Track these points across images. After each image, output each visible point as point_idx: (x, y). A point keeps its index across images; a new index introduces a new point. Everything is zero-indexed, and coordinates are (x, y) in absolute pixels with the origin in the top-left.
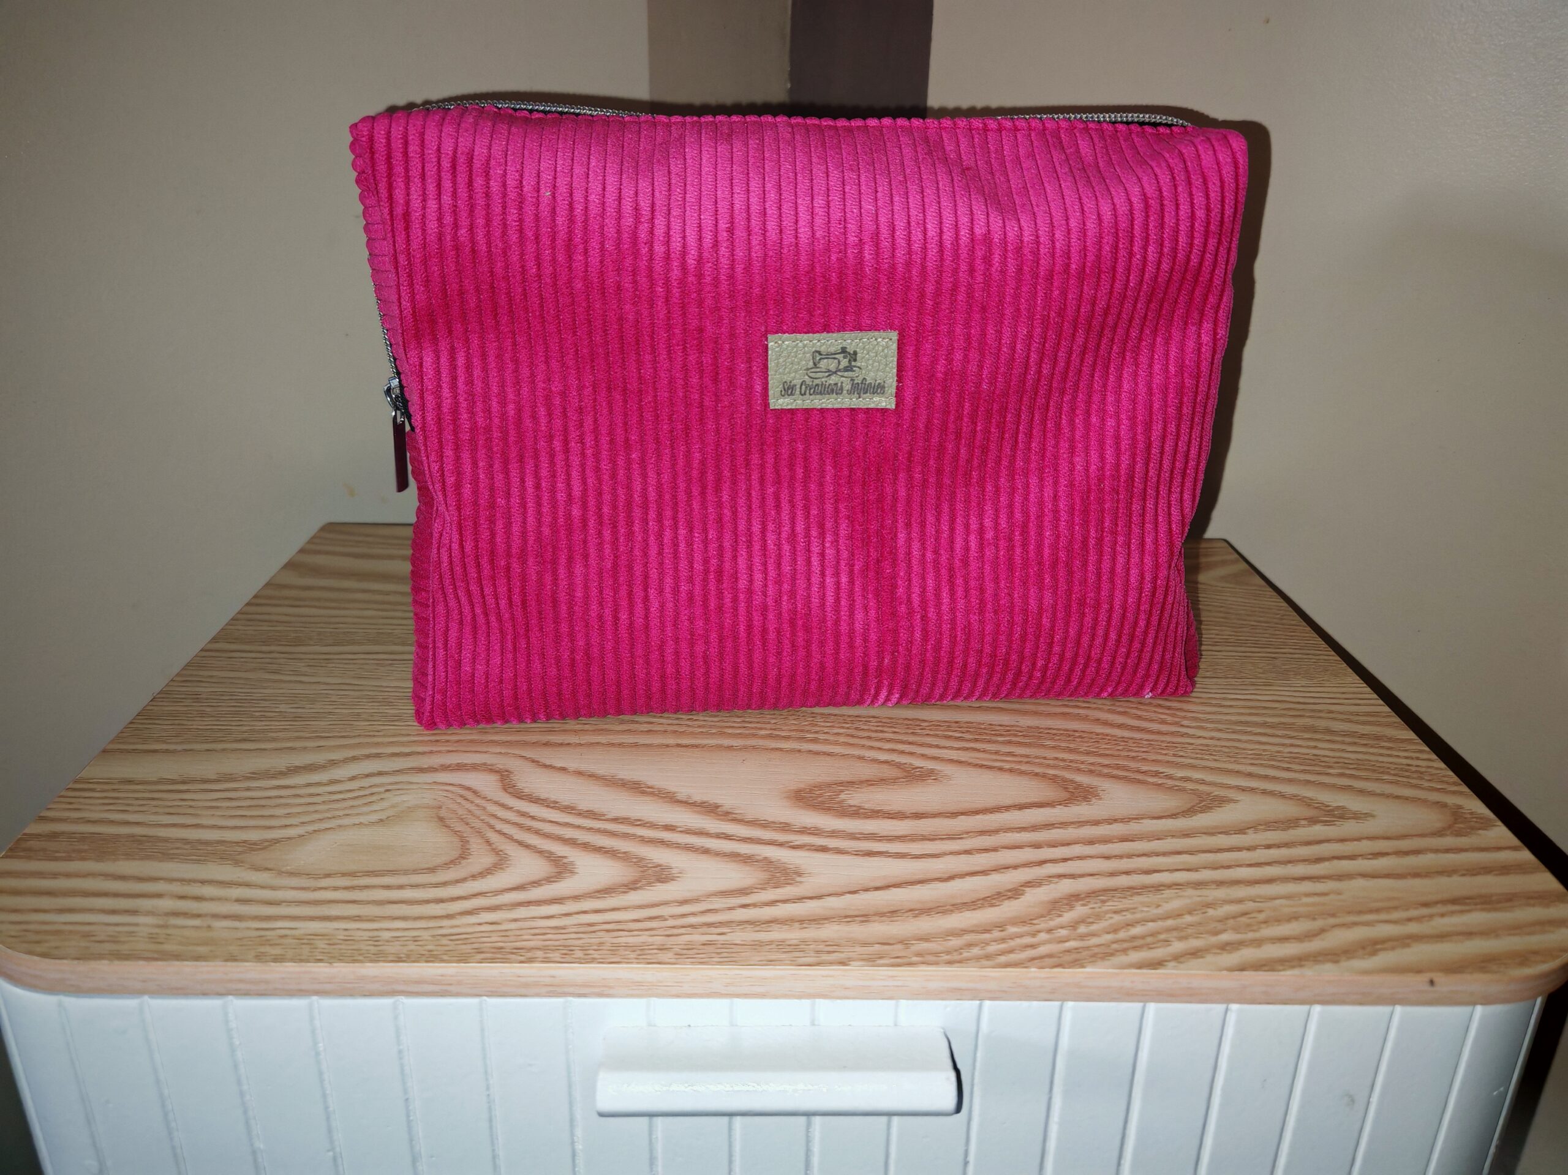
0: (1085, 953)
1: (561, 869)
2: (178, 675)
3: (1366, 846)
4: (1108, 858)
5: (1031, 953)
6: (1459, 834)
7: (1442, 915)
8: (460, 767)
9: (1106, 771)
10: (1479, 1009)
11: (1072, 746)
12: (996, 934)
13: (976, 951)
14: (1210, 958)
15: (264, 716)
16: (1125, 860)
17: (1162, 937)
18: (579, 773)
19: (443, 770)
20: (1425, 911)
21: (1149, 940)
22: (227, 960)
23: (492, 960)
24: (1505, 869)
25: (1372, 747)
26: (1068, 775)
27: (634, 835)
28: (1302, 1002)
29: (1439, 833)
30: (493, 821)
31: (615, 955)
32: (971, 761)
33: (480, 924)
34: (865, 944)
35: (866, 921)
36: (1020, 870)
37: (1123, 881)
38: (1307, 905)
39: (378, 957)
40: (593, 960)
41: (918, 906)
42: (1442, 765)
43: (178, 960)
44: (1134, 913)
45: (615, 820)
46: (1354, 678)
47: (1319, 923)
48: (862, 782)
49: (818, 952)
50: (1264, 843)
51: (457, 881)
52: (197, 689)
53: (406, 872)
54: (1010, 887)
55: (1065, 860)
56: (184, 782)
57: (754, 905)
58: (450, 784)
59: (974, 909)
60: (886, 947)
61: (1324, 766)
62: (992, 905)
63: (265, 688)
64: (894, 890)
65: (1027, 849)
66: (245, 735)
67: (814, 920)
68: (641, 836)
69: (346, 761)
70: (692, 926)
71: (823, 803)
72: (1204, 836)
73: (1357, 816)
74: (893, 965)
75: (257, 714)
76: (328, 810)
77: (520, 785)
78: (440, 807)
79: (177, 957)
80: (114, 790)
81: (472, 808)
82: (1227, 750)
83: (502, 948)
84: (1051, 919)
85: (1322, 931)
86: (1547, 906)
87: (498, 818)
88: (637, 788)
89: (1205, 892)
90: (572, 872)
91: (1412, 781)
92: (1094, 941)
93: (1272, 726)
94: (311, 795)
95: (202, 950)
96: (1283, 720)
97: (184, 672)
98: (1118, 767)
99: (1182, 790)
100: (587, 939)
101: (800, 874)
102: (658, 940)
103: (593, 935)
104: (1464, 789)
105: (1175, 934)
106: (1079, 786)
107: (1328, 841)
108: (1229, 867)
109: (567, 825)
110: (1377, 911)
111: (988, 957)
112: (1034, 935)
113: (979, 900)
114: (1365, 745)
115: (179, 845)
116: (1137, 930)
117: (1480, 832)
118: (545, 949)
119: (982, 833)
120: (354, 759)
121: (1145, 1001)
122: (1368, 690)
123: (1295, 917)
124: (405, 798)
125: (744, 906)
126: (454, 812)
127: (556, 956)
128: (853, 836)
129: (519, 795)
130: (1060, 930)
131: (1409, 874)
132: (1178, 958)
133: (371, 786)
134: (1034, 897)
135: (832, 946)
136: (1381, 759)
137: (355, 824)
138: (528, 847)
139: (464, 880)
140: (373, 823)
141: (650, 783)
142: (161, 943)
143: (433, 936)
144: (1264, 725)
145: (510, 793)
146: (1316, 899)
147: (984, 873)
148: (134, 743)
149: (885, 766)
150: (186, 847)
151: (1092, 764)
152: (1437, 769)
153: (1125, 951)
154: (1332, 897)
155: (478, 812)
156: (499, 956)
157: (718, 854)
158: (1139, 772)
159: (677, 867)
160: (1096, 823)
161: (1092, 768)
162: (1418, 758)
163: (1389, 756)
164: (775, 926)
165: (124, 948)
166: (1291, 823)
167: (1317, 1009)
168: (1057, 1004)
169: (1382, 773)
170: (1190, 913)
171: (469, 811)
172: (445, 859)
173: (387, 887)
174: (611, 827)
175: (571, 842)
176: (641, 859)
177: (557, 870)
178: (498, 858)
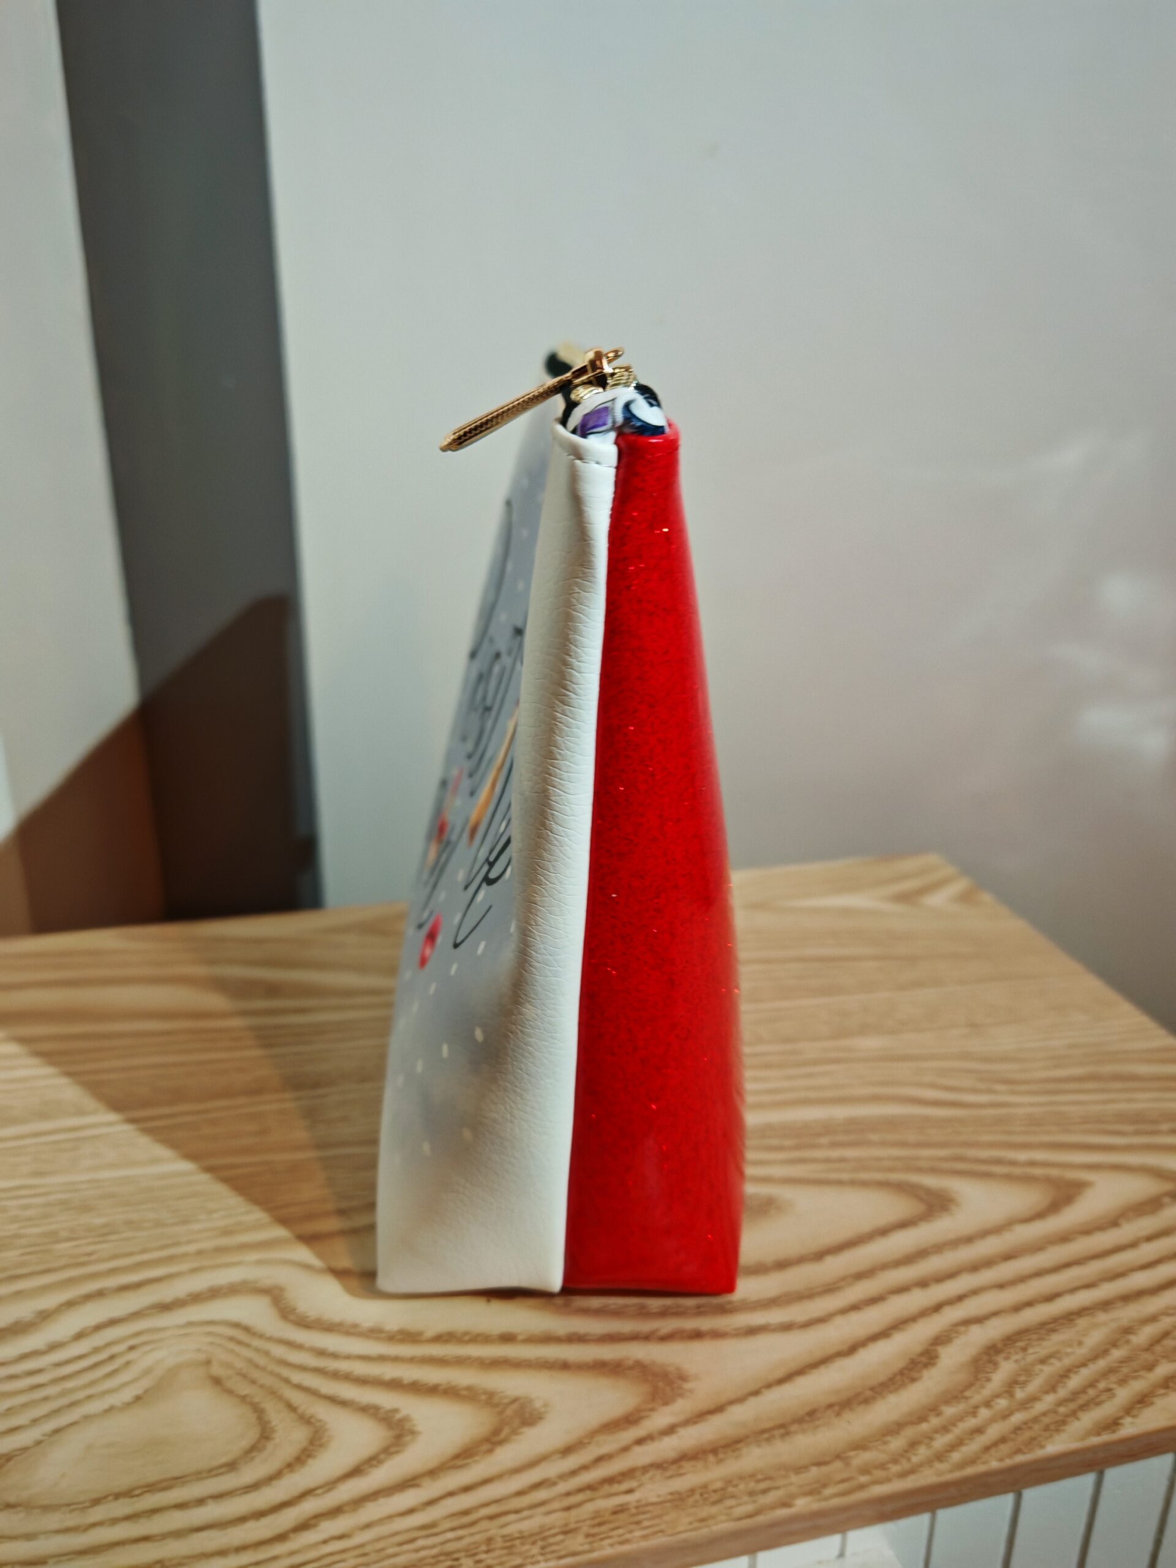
0: (1036, 1427)
1: (399, 1429)
4: (1001, 1286)
8: (214, 1293)
9: (948, 1166)
11: (900, 1138)
12: (935, 1421)
13: (923, 1452)
16: (1021, 1286)
17: (1102, 1385)
19: (194, 1301)
21: (1091, 1392)
26: (911, 1178)
27: (468, 1358)
30: (285, 1372)
32: (804, 1177)
33: (325, 1542)
34: (799, 1469)
35: (787, 1434)
36: (920, 1323)
37: (1030, 1316)
41: (833, 1399)
44: (1060, 1359)
45: (439, 1339)
49: (751, 1494)
51: (271, 1478)
53: (200, 1475)
54: (919, 1349)
55: (960, 1298)
57: (649, 1439)
58: (209, 1323)
59: (897, 1390)
60: (824, 1469)
61: (1154, 1123)
62: (913, 1380)
64: (800, 1379)
65: (916, 1291)
67: (728, 1445)
68: (477, 1358)
69: (60, 1310)
70: (590, 1487)
76: (62, 1394)
77: (301, 1307)
78: (208, 1362)
81: (252, 1355)
84: (983, 1387)
87: (289, 1365)
89: (1116, 1314)
90: (413, 1433)
92: (1039, 1407)
94: (33, 1372)
98: (958, 1158)
99: (1034, 1179)
100: (469, 1537)
101: (683, 1378)
102: (557, 1519)
103: (473, 1530)
106: (929, 1192)
108: (1123, 1275)
109: (382, 1359)
111: (940, 1457)
112: (974, 1412)
113: (895, 1375)
116: (1075, 1382)
119: (859, 1276)
120: (70, 1304)
121: (1102, 1469)
124: (158, 1355)
125: (640, 1442)
126: (230, 1365)
129: (304, 1323)
130: (997, 1401)
132: (1129, 1411)
133: (109, 1345)
134: (951, 1358)
135: (763, 1478)
137: (106, 1412)
138: (343, 1403)
139: (278, 1474)
140: (128, 1405)
145: (292, 1323)
147: (884, 1334)
151: (931, 1159)
153: (1076, 1415)
155: (262, 1361)
157: (579, 1367)
158: (982, 1161)
159: (538, 1398)
160: (969, 1240)
161: (934, 1165)
164: (687, 1466)
168: (1016, 1494)
170: (1114, 1344)
171: (250, 1361)
172: (245, 1443)
173: (181, 1506)
174: (437, 1350)
175: (395, 1385)
176: (490, 1394)
177: (393, 1434)
178: (311, 1430)
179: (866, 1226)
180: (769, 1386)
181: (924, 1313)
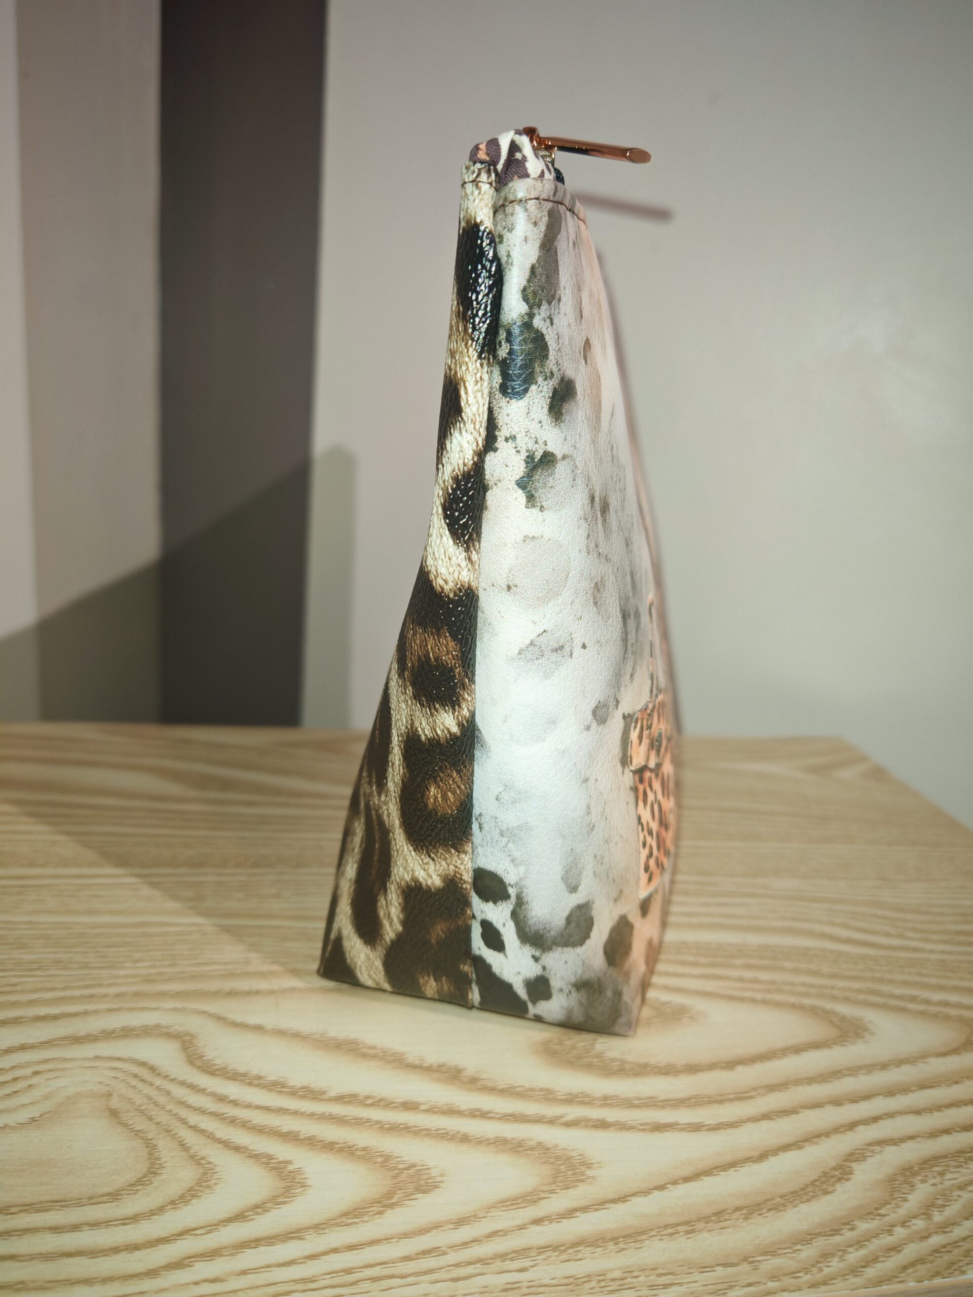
0: (956, 1252)
1: (289, 1181)
4: (918, 1112)
5: (898, 1259)
8: (127, 1033)
11: (812, 968)
12: (849, 1234)
13: (836, 1264)
16: (935, 1114)
18: (281, 1033)
19: (105, 1038)
26: (828, 1005)
27: (369, 1120)
30: (183, 1113)
32: (717, 991)
33: (196, 1283)
34: (704, 1268)
35: (692, 1231)
36: (833, 1138)
37: (947, 1143)
41: (741, 1202)
49: (652, 1286)
51: (152, 1213)
53: (79, 1202)
54: (834, 1164)
55: (875, 1119)
57: (547, 1219)
58: (119, 1059)
59: (808, 1201)
60: (730, 1270)
62: (826, 1193)
64: (707, 1180)
65: (829, 1108)
67: (631, 1236)
68: (378, 1122)
70: (479, 1261)
71: (579, 1058)
77: (210, 1055)
78: (109, 1095)
81: (153, 1093)
84: (898, 1206)
87: (189, 1106)
88: (354, 1050)
90: (304, 1186)
92: (957, 1232)
98: (870, 992)
99: (948, 1018)
101: (589, 1166)
106: (843, 1019)
109: (281, 1111)
111: (853, 1271)
112: (889, 1231)
113: (807, 1186)
119: (772, 1088)
125: (537, 1221)
126: (130, 1101)
128: (629, 1103)
129: (209, 1070)
133: (13, 1068)
134: (865, 1175)
138: (237, 1149)
139: (161, 1210)
140: (22, 1126)
141: (370, 1042)
145: (199, 1068)
147: (796, 1144)
151: (843, 989)
155: (162, 1100)
157: (481, 1142)
158: (893, 996)
159: (435, 1167)
160: (884, 1066)
161: (846, 994)
164: (586, 1251)
171: (150, 1099)
172: (129, 1176)
173: (55, 1229)
174: (336, 1109)
175: (291, 1137)
176: (387, 1158)
177: (283, 1184)
178: (201, 1170)
179: (780, 1044)
180: (675, 1183)
181: (838, 1129)
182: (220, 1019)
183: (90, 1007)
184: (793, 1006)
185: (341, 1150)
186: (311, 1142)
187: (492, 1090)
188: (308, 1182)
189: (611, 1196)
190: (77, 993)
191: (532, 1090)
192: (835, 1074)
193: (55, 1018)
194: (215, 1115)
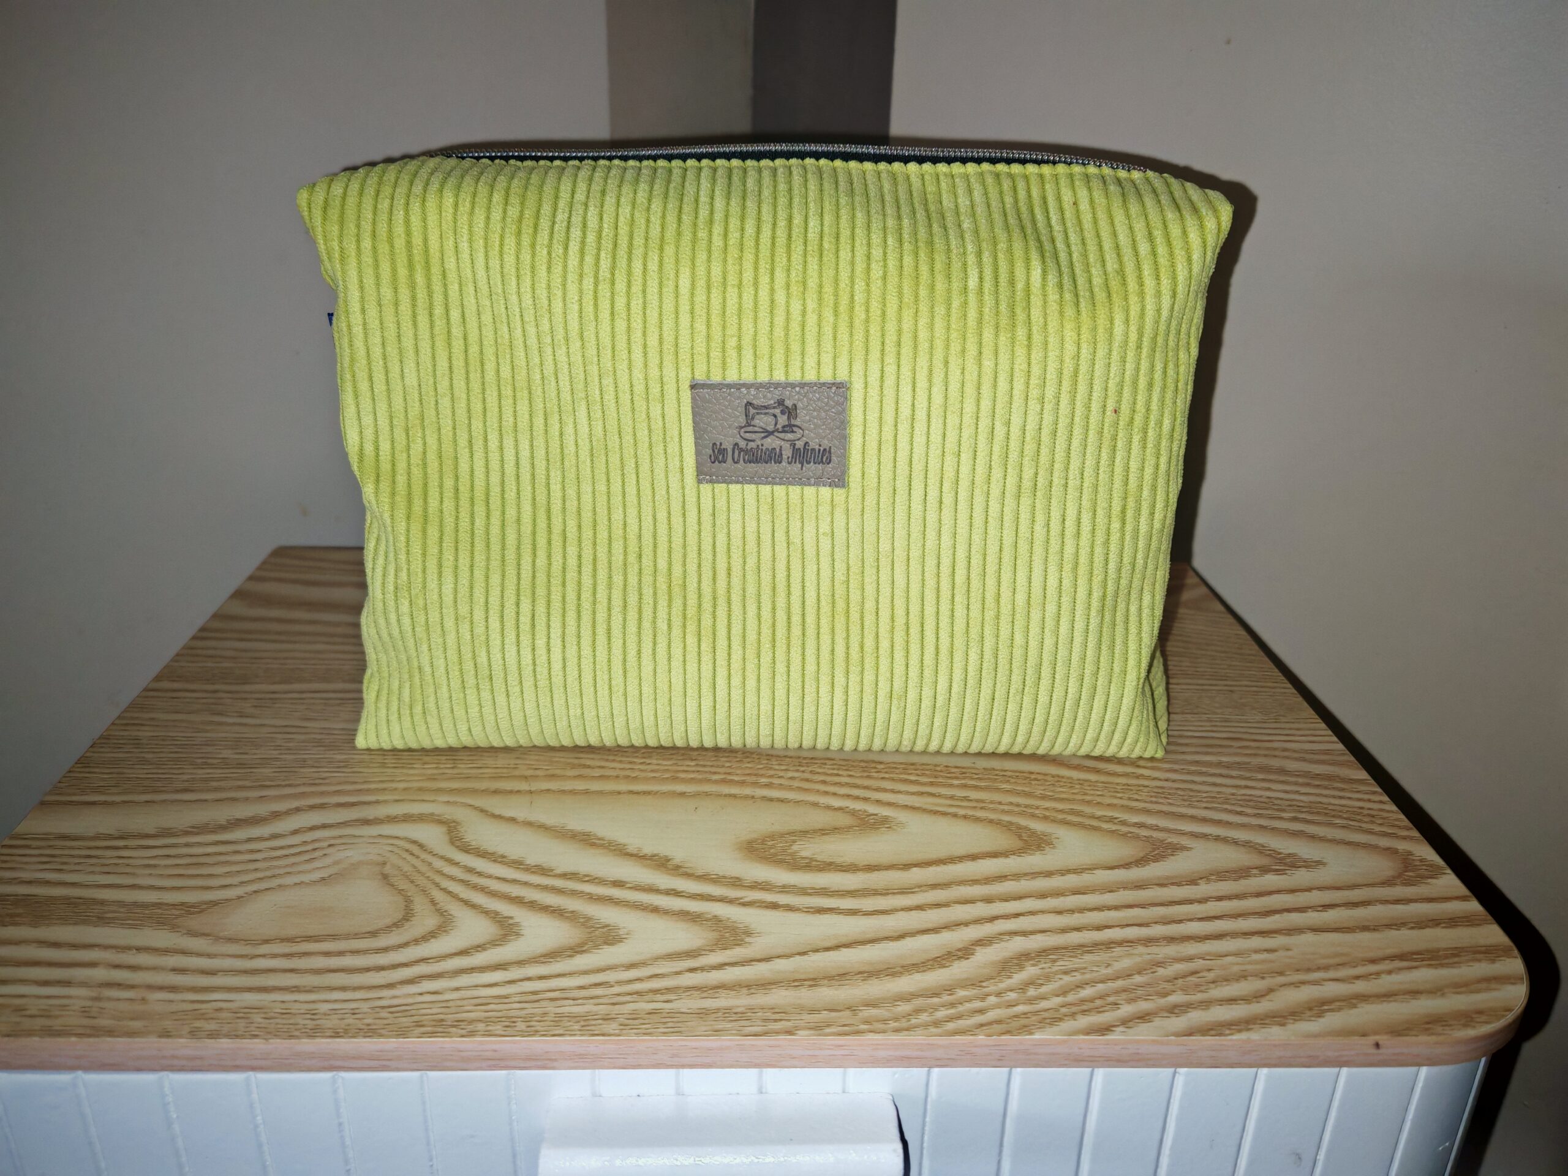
0: (1034, 1018)
1: (508, 930)
2: (119, 717)
3: (1316, 897)
4: (1059, 912)
5: (979, 1019)
6: (1408, 883)
7: (1390, 972)
8: (407, 818)
9: (1060, 816)
10: (1424, 1071)
11: (1026, 789)
12: (946, 998)
13: (924, 1017)
14: (1157, 1022)
15: (206, 763)
16: (1077, 915)
17: (1111, 999)
18: (529, 824)
19: (389, 821)
20: (1373, 968)
21: (1098, 1002)
22: (160, 1037)
23: (432, 1034)
24: (1453, 922)
25: (1326, 788)
26: (1023, 822)
27: (582, 892)
28: (1250, 1066)
29: (1388, 883)
30: (438, 879)
31: (559, 1025)
32: (924, 807)
33: (421, 994)
34: (813, 1011)
35: (814, 985)
36: (972, 926)
37: (1075, 938)
38: (1257, 962)
39: (314, 1032)
40: (536, 1033)
41: (866, 968)
42: (1394, 808)
43: (110, 1036)
44: (1083, 974)
46: (1310, 712)
47: (1268, 982)
48: (815, 831)
49: (765, 1020)
50: (1215, 894)
51: (400, 946)
52: (140, 734)
53: (347, 937)
54: (960, 946)
55: (1017, 915)
56: (121, 838)
57: (702, 969)
58: (397, 837)
59: (924, 971)
60: (834, 1014)
61: (1278, 810)
62: (942, 966)
63: (207, 731)
64: (844, 950)
65: (979, 904)
66: (186, 784)
67: (763, 985)
68: (589, 894)
69: (288, 813)
70: (638, 993)
71: (775, 855)
72: (1158, 889)
73: (1309, 864)
74: (840, 1035)
75: (200, 761)
76: (268, 869)
77: (468, 837)
78: (384, 863)
79: (110, 1033)
80: (50, 847)
81: (419, 864)
82: (1180, 792)
83: (442, 1020)
84: (1001, 981)
85: (1271, 990)
86: (1493, 961)
87: (444, 875)
88: (587, 840)
89: (1154, 949)
90: (518, 935)
91: (1363, 825)
92: (1044, 1004)
93: (1228, 766)
94: (252, 851)
95: (137, 1025)
96: (1238, 759)
97: (126, 715)
98: (1072, 812)
99: (1137, 837)
100: (530, 1009)
101: (748, 933)
102: (602, 1009)
103: (536, 1005)
104: (1415, 833)
105: (1124, 996)
106: (1033, 833)
107: (1278, 892)
108: (1180, 921)
109: (514, 882)
110: (1326, 968)
111: (936, 1024)
112: (983, 999)
113: (928, 960)
114: (1318, 786)
115: (114, 908)
116: (1086, 993)
117: (1429, 880)
118: (486, 1021)
119: (935, 886)
120: (298, 810)
121: (1093, 1067)
122: (1323, 725)
123: (1243, 976)
124: (348, 853)
125: (692, 970)
126: (399, 868)
127: (498, 1028)
128: (804, 892)
129: (466, 849)
130: (1009, 993)
131: (1358, 927)
132: (1125, 1022)
133: (313, 841)
134: (984, 956)
135: (779, 1013)
136: (1333, 801)
137: (296, 884)
138: (473, 906)
139: (406, 945)
140: (314, 883)
141: (600, 834)
142: (94, 1018)
143: (372, 1008)
144: (1220, 764)
145: (457, 847)
146: (1265, 956)
147: (935, 930)
148: (70, 795)
149: (839, 814)
150: (122, 910)
151: (1047, 809)
152: (1388, 811)
153: (1073, 1015)
154: (1281, 953)
155: (424, 868)
156: (440, 1030)
157: (668, 913)
158: (1093, 817)
159: (625, 928)
160: (1049, 874)
161: (1047, 814)
162: (1369, 801)
163: (1341, 798)
164: (723, 993)
165: (56, 1024)
166: (1242, 873)
167: (1264, 1071)
168: (1006, 1070)
169: (1333, 816)
170: (1139, 973)
171: (414, 867)
172: (388, 921)
173: (327, 954)
174: (559, 883)
175: (518, 901)
176: (589, 919)
177: (502, 932)
178: (442, 919)
179: (962, 852)
180: (817, 951)
181: (978, 921)
182: (482, 811)
183: (381, 798)
184: (991, 821)
185: (554, 911)
186: (532, 905)
187: (689, 875)
188: (522, 932)
189: (758, 957)
190: (373, 786)
191: (724, 877)
192: (1002, 878)
193: (353, 804)
194: (462, 881)
